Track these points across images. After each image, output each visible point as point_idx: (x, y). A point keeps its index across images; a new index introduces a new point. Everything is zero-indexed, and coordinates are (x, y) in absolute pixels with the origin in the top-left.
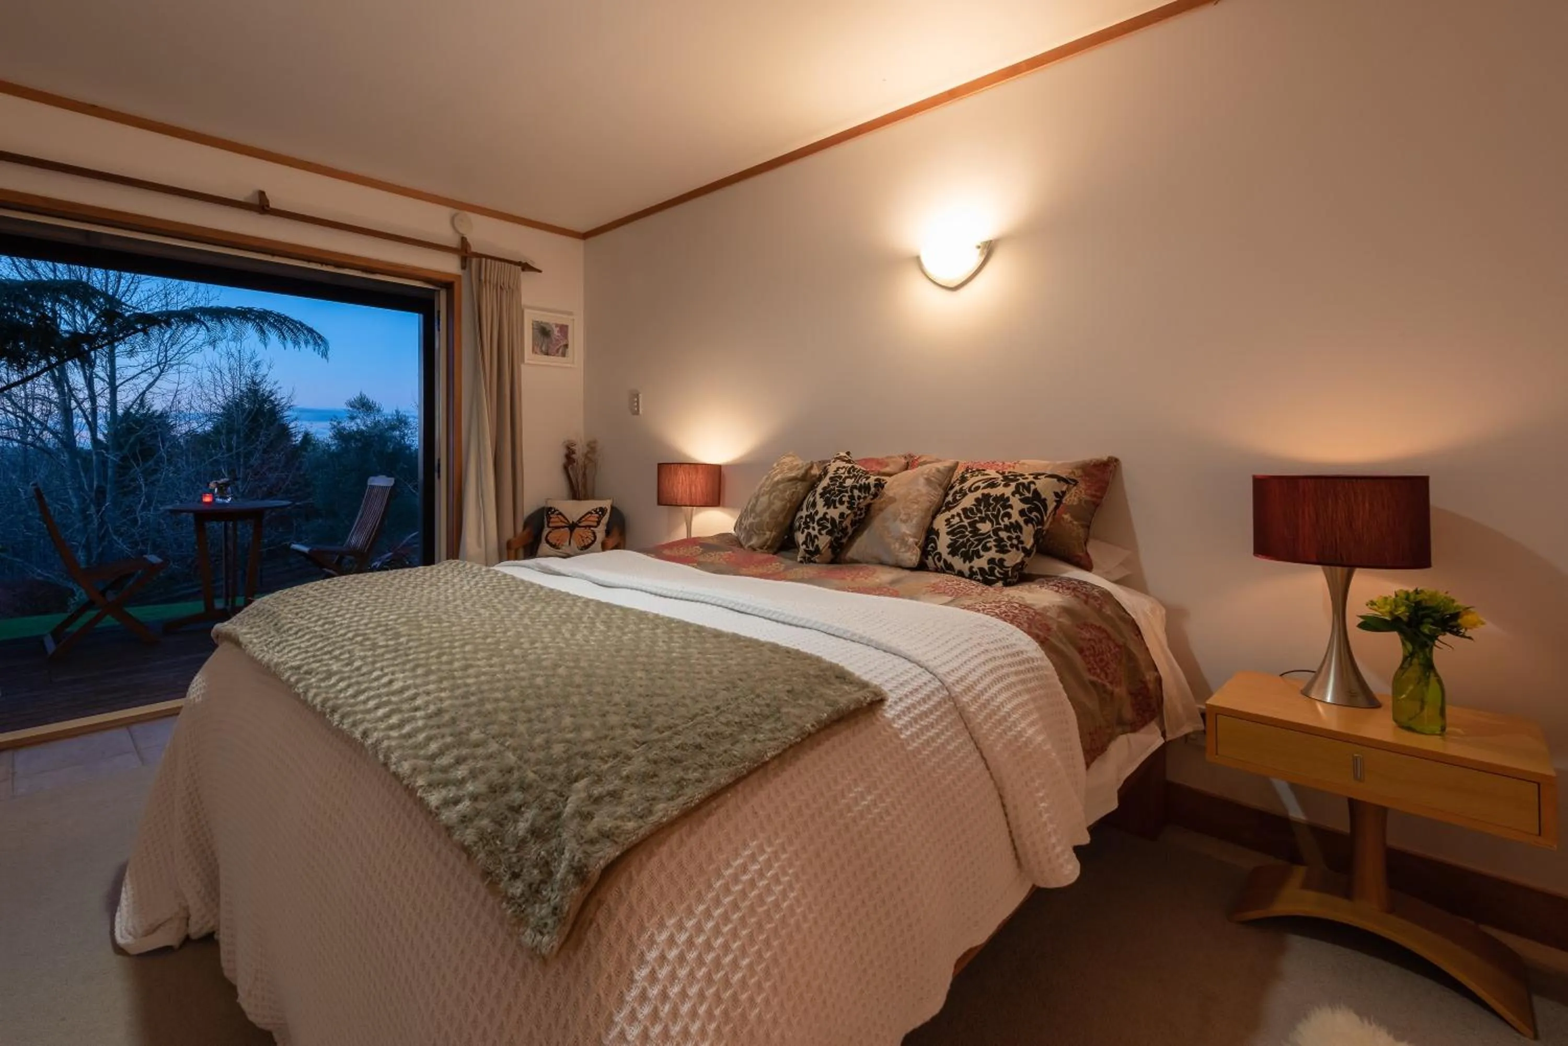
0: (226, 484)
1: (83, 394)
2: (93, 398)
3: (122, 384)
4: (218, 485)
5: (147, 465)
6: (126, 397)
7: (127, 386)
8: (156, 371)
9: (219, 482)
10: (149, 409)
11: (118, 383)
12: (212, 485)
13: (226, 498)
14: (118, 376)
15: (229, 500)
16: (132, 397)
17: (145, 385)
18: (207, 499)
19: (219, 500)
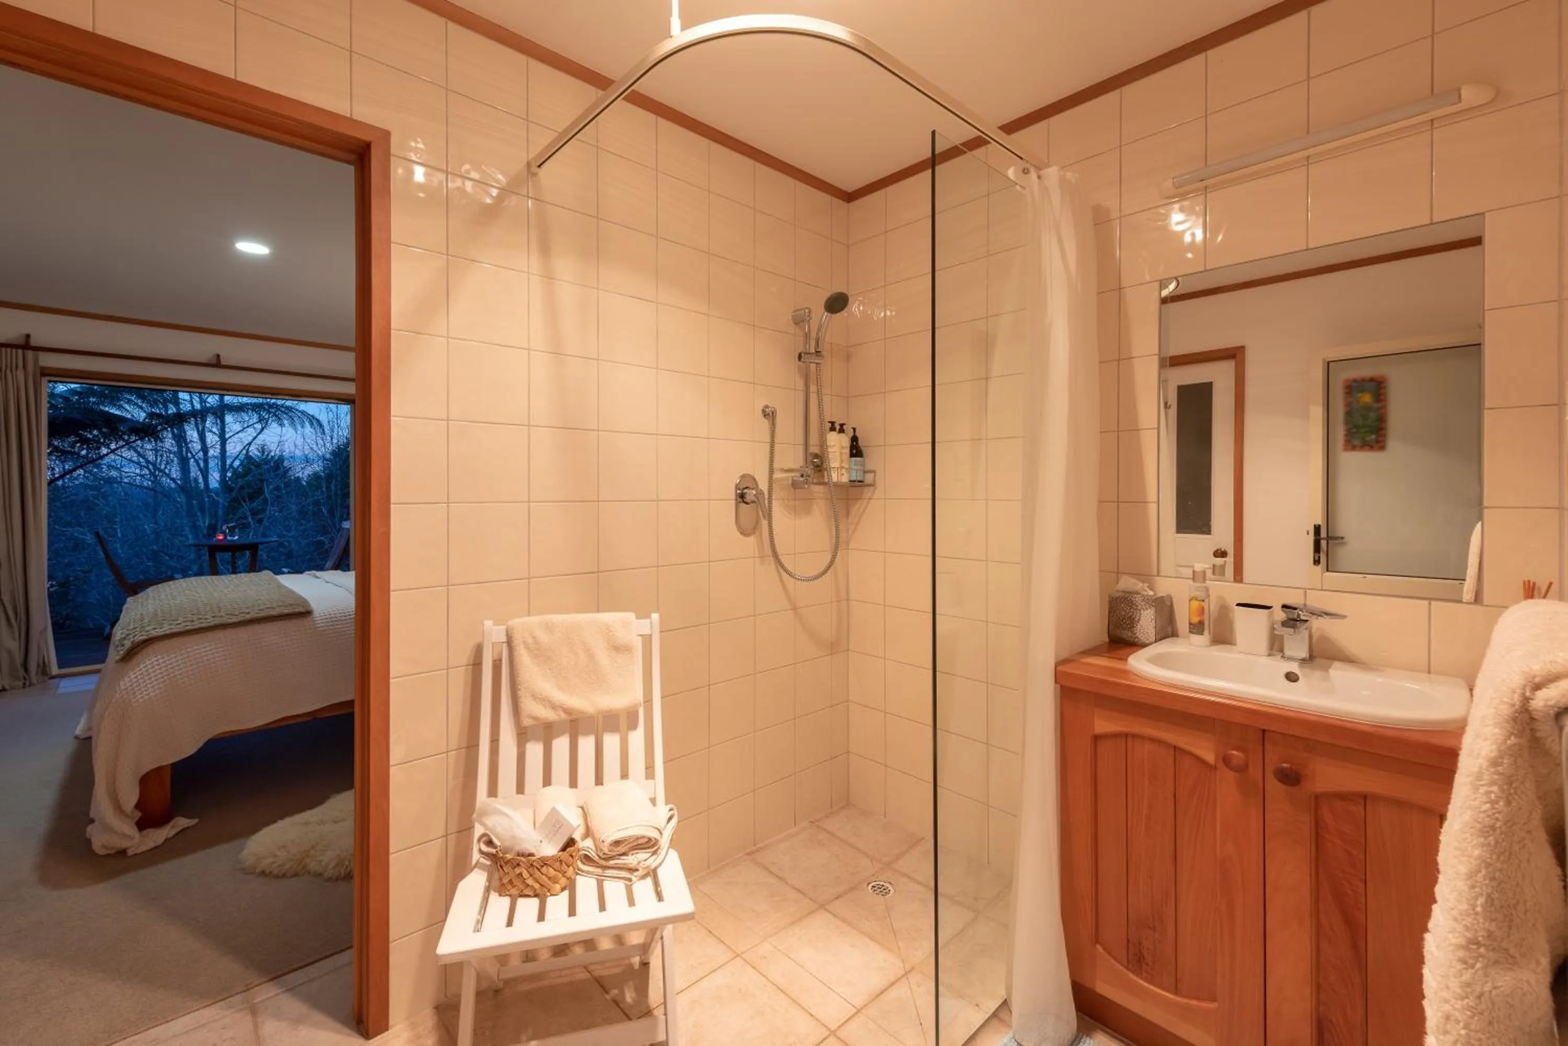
0: (234, 527)
1: (197, 446)
2: (205, 449)
3: (230, 437)
4: (228, 527)
5: (252, 506)
6: (233, 448)
7: (234, 439)
8: (259, 426)
9: (229, 525)
10: (268, 455)
11: (227, 436)
12: (224, 528)
13: (234, 537)
14: (227, 430)
15: (236, 537)
16: (239, 448)
17: (250, 438)
18: (221, 537)
19: (229, 538)
